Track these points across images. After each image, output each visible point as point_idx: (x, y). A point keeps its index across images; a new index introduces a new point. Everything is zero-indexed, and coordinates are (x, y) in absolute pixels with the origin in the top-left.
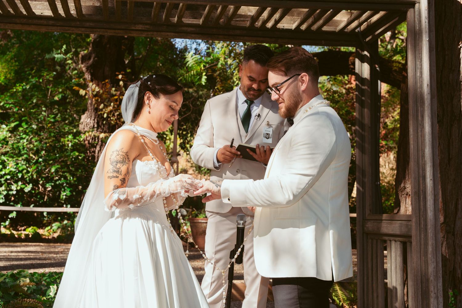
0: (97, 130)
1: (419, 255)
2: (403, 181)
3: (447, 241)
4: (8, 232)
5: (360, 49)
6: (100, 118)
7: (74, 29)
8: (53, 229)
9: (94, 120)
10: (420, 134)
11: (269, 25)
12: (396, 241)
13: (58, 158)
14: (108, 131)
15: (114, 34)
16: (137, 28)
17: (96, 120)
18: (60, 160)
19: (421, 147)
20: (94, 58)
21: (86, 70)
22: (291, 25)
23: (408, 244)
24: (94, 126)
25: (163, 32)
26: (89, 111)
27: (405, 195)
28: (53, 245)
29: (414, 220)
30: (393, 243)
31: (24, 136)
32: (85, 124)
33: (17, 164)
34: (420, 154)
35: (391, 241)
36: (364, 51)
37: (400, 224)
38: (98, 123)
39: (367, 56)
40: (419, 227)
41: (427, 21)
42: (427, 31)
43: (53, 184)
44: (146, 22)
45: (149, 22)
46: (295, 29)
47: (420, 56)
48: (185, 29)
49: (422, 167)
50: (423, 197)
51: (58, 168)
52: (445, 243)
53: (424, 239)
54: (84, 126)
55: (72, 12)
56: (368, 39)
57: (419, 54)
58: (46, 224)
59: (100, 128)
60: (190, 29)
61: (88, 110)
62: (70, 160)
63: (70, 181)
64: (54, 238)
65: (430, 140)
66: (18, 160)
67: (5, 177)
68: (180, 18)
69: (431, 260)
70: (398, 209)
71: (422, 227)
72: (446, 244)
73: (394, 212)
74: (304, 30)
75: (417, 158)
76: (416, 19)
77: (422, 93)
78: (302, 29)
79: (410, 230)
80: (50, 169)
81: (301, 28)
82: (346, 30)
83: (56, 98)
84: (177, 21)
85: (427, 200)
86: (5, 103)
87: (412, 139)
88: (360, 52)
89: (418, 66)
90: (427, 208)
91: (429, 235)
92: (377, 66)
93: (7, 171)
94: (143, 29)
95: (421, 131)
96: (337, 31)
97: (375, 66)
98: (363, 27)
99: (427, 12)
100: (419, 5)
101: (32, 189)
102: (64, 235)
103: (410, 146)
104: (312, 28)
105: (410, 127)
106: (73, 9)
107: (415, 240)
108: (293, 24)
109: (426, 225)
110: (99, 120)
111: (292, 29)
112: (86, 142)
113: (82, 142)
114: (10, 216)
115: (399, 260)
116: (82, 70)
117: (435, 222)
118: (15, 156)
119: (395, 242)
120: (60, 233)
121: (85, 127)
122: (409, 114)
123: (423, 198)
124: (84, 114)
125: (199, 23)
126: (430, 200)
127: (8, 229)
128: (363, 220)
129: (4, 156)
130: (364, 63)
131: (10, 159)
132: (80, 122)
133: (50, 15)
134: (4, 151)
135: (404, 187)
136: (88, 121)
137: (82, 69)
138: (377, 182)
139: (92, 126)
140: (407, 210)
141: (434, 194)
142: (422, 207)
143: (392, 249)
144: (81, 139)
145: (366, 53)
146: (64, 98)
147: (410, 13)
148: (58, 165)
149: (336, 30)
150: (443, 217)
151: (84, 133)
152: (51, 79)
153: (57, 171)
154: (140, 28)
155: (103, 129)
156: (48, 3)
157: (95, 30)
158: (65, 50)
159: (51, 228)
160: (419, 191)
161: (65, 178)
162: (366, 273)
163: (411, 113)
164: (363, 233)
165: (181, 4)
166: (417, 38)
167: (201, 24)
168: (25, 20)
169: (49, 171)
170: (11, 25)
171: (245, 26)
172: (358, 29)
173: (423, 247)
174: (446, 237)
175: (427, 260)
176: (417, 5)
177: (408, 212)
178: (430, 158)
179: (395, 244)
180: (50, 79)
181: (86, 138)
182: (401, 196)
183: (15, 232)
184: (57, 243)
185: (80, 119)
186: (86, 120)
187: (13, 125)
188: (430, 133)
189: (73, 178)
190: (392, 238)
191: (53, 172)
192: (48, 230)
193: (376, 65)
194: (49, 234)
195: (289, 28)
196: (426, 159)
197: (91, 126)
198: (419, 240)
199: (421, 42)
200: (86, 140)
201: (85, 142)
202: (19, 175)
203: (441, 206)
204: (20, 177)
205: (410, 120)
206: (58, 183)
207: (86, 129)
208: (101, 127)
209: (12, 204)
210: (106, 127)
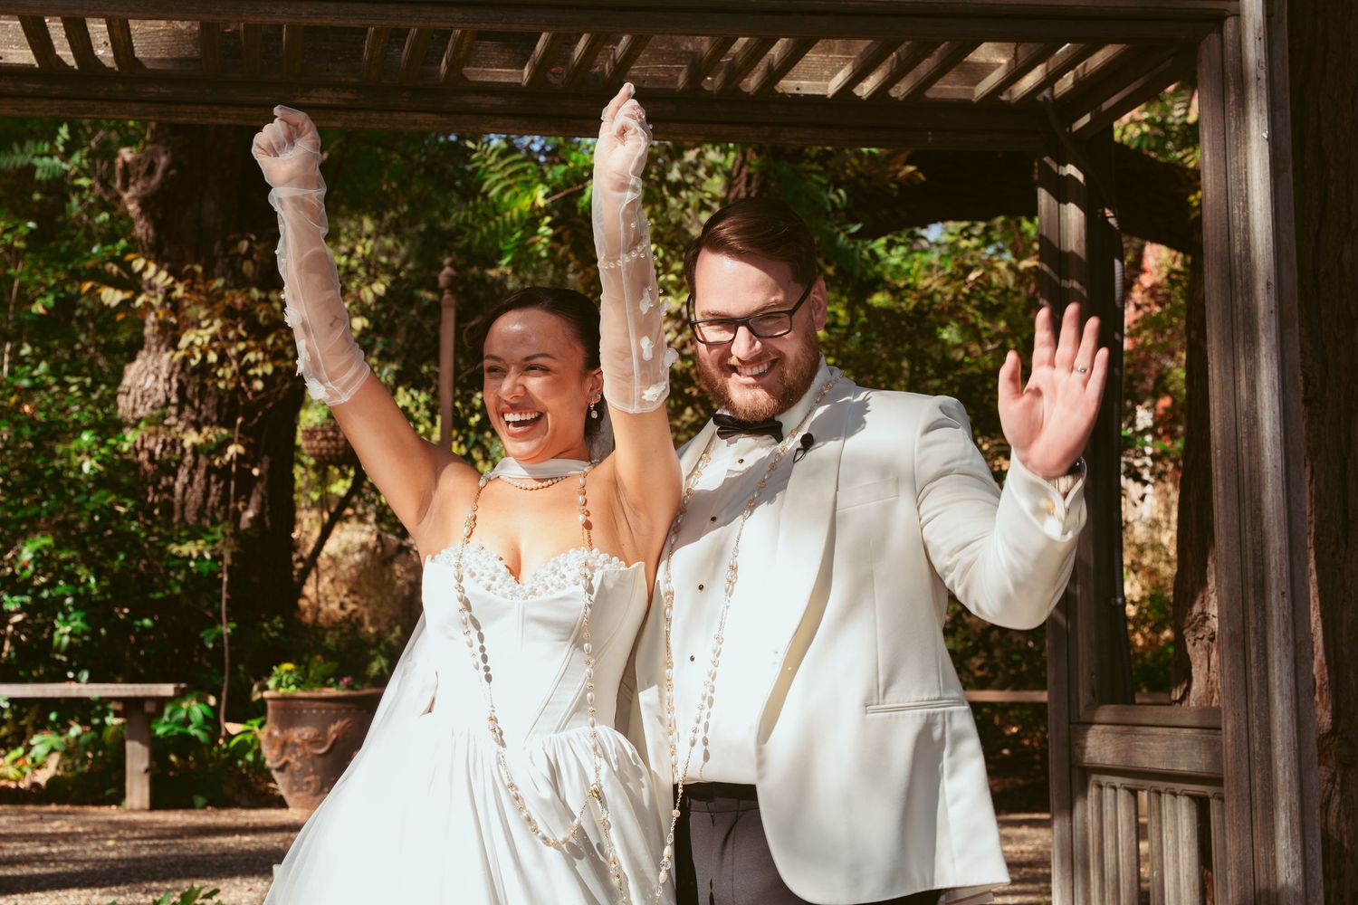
0: (179, 415)
1: (1248, 843)
2: (1201, 596)
3: (1342, 792)
5: (1050, 156)
6: (187, 376)
8: (32, 754)
9: (169, 380)
10: (1245, 444)
11: (752, 83)
12: (1175, 795)
13: (44, 513)
14: (214, 418)
16: (313, 101)
17: (174, 380)
18: (53, 522)
19: (1251, 489)
20: (166, 171)
21: (138, 210)
22: (823, 83)
23: (1214, 806)
24: (168, 399)
25: (400, 111)
26: (149, 350)
27: (1205, 640)
28: (34, 812)
29: (1229, 728)
30: (1167, 799)
32: (139, 393)
34: (1248, 512)
35: (1159, 793)
36: (1065, 165)
37: (1188, 738)
38: (181, 391)
39: (1076, 180)
40: (1245, 751)
41: (1263, 75)
42: (1265, 107)
43: (27, 599)
44: (343, 79)
45: (353, 80)
46: (836, 95)
47: (1242, 190)
48: (472, 100)
49: (1255, 554)
50: (1258, 650)
51: (45, 546)
52: (1336, 800)
53: (1262, 788)
54: (135, 401)
55: (99, 52)
56: (1077, 126)
57: (1240, 182)
58: (10, 740)
59: (187, 408)
60: (489, 101)
61: (146, 346)
62: (85, 519)
63: (88, 590)
64: (35, 785)
65: (1279, 464)
68: (454, 66)
69: (1287, 858)
70: (1185, 686)
71: (1257, 749)
72: (1340, 804)
73: (1173, 697)
74: (864, 98)
75: (1236, 522)
76: (1228, 72)
77: (1249, 309)
78: (858, 94)
79: (1217, 758)
80: (19, 552)
81: (854, 90)
82: (1004, 97)
83: (38, 308)
84: (448, 73)
85: (1270, 660)
87: (1219, 462)
88: (1054, 166)
89: (1237, 222)
90: (1271, 686)
91: (1280, 774)
92: (1108, 213)
94: (334, 102)
95: (1249, 434)
96: (974, 100)
97: (1104, 213)
98: (1060, 87)
99: (1261, 46)
100: (1238, 24)
102: (70, 775)
103: (1214, 484)
104: (893, 93)
105: (1212, 423)
106: (103, 40)
107: (1234, 794)
108: (828, 79)
109: (1268, 743)
110: (184, 380)
111: (824, 97)
112: (143, 456)
113: (130, 457)
115: (1187, 856)
116: (126, 213)
117: (1298, 732)
119: (1172, 797)
120: (58, 768)
121: (137, 406)
122: (1210, 378)
123: (1258, 657)
124: (132, 359)
125: (519, 81)
126: (1280, 662)
128: (1070, 723)
130: (1066, 203)
132: (120, 389)
133: (26, 62)
135: (1203, 613)
136: (147, 386)
137: (125, 208)
138: (1115, 597)
139: (163, 400)
140: (1212, 692)
141: (1295, 640)
142: (1255, 685)
143: (1164, 821)
144: (125, 447)
145: (1071, 170)
146: (66, 305)
147: (1208, 47)
148: (43, 536)
149: (973, 96)
150: (1329, 714)
151: (135, 426)
152: (19, 244)
153: (41, 559)
154: (324, 102)
155: (199, 412)
156: (18, 22)
157: (174, 108)
158: (66, 144)
159: (27, 752)
160: (1245, 631)
161: (72, 579)
163: (1216, 377)
164: (1071, 766)
165: (458, 32)
166: (1232, 131)
167: (524, 84)
169: (14, 557)
171: (671, 86)
172: (1046, 93)
173: (1259, 816)
174: (1338, 780)
175: (1274, 858)
176: (1230, 24)
177: (1216, 696)
178: (1279, 523)
179: (1174, 804)
180: (17, 244)
181: (143, 442)
182: (1194, 645)
184: (48, 803)
185: (119, 375)
186: (142, 382)
188: (1278, 442)
189: (98, 580)
190: (1161, 785)
191: (29, 562)
192: (15, 761)
193: (1107, 211)
194: (18, 774)
195: (817, 93)
196: (1265, 525)
197: (159, 401)
198: (1247, 792)
199: (1245, 144)
200: (142, 448)
201: (137, 454)
203: (1322, 679)
205: (1211, 399)
206: (45, 594)
207: (140, 412)
208: (192, 405)
210: (210, 405)
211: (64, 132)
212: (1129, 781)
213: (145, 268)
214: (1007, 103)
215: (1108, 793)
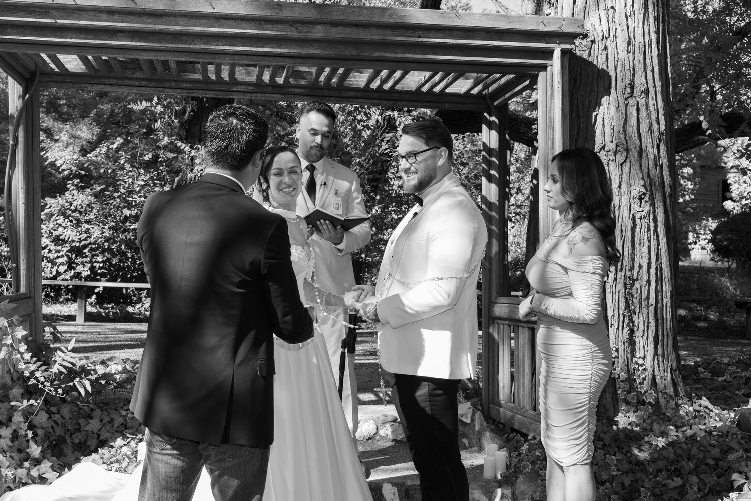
4: (94, 310)
5: (487, 113)
7: (168, 90)
11: (388, 86)
12: (524, 327)
15: (213, 96)
16: (239, 90)
20: (189, 113)
21: (180, 126)
22: (411, 86)
25: (268, 93)
31: (111, 202)
33: (103, 233)
35: (518, 326)
36: (492, 117)
39: (495, 122)
41: (560, 86)
42: (560, 97)
44: (249, 82)
46: (415, 90)
47: (552, 125)
48: (293, 90)
56: (496, 103)
57: (551, 122)
60: (298, 90)
61: (183, 172)
66: (103, 228)
67: (90, 247)
68: (287, 78)
74: (424, 92)
76: (548, 84)
81: (421, 89)
82: (472, 92)
83: (146, 158)
84: (284, 81)
86: (89, 165)
88: (488, 117)
92: (506, 134)
93: (92, 240)
94: (246, 90)
96: (462, 93)
98: (491, 89)
99: (559, 76)
100: (552, 69)
101: (120, 261)
103: (540, 223)
104: (434, 90)
111: (411, 91)
114: (96, 290)
118: (101, 224)
127: (95, 306)
128: (489, 302)
129: (88, 224)
130: (492, 130)
131: (96, 228)
134: (88, 218)
137: (176, 125)
138: (505, 261)
145: (494, 118)
146: (156, 157)
147: (542, 76)
154: (243, 90)
157: (192, 91)
158: (156, 103)
159: (142, 306)
162: (491, 361)
164: (489, 317)
166: (549, 105)
168: (114, 81)
170: (100, 86)
171: (360, 86)
172: (486, 91)
176: (549, 68)
179: (523, 331)
183: (102, 310)
187: (98, 189)
190: (519, 324)
192: (139, 308)
194: (140, 312)
195: (409, 89)
199: (553, 109)
202: (105, 244)
204: (106, 247)
209: (98, 277)
211: (155, 99)
212: (508, 322)
213: (182, 145)
214: (472, 95)
215: (501, 326)
